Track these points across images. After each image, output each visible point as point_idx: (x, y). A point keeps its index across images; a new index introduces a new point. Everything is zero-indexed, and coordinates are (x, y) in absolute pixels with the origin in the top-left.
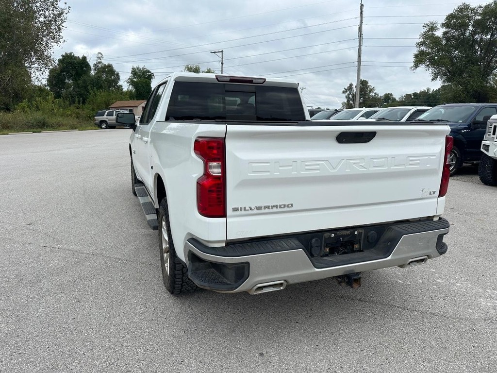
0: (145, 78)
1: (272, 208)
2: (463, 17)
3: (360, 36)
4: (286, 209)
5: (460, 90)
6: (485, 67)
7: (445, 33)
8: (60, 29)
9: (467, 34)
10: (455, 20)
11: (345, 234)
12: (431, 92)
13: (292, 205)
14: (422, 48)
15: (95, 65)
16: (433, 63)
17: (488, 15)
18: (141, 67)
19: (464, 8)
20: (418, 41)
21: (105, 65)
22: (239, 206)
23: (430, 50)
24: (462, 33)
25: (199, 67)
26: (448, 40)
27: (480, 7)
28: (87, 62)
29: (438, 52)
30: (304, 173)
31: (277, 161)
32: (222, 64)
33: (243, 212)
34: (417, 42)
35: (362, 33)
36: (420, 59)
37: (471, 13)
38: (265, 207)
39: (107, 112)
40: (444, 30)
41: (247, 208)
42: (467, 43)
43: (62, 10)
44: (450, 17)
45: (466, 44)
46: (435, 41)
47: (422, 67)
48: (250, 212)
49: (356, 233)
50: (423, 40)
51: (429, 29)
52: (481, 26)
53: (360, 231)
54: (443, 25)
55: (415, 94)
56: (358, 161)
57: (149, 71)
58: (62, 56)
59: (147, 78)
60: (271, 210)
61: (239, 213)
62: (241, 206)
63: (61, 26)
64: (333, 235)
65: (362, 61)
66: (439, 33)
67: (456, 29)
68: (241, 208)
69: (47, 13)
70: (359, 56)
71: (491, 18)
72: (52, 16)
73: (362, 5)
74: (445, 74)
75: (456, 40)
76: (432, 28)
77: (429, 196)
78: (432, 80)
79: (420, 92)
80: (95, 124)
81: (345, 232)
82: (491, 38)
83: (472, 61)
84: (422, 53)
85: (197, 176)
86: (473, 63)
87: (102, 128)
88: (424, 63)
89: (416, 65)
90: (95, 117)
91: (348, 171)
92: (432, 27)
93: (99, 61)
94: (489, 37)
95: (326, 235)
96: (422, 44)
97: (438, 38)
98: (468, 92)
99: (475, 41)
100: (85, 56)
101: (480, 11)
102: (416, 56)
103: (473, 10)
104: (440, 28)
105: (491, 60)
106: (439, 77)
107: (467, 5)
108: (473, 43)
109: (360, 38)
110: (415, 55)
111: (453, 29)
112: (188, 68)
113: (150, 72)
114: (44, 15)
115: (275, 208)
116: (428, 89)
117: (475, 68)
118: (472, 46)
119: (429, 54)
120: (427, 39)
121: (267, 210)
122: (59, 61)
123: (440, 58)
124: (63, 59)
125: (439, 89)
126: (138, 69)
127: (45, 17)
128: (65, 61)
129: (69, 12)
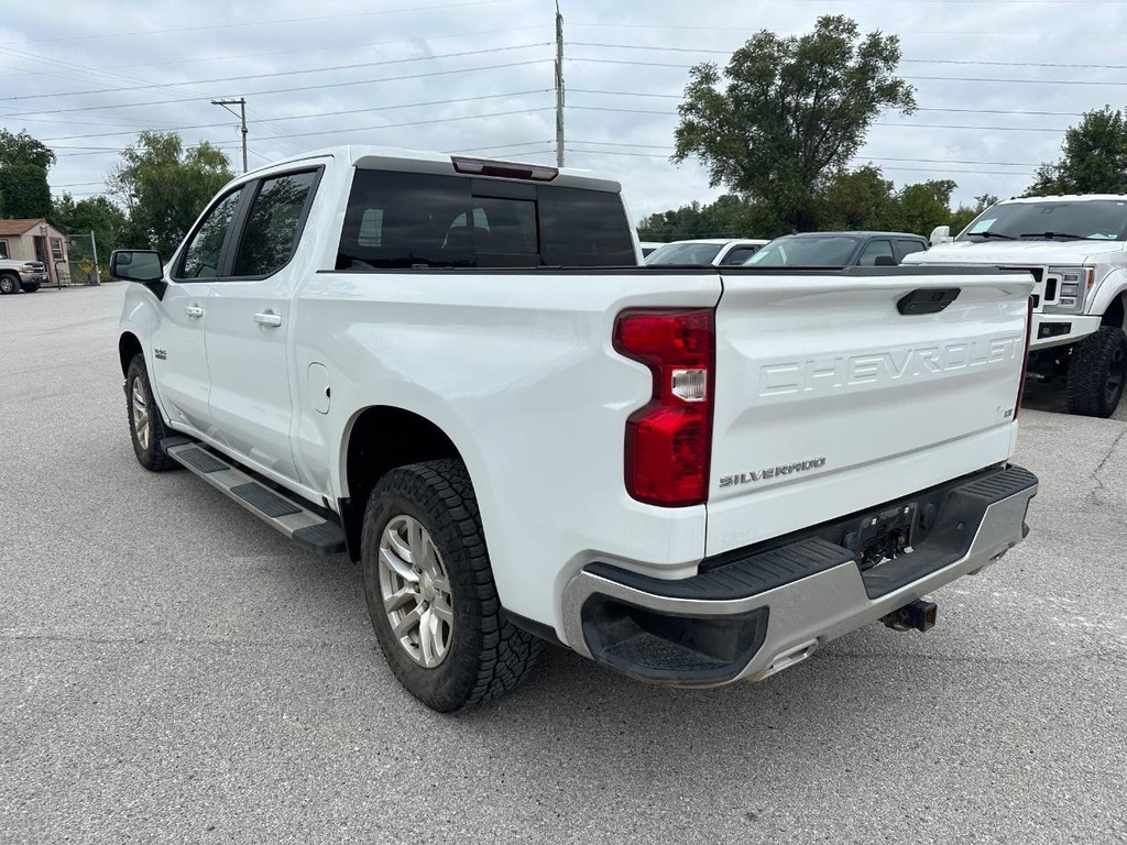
0: (27, 161)
1: (790, 472)
2: (764, 58)
3: (560, 85)
4: (813, 471)
5: (766, 207)
6: (807, 160)
7: (733, 89)
9: (772, 93)
10: (749, 64)
12: (700, 211)
13: (823, 461)
14: (690, 117)
16: (715, 149)
17: (809, 58)
19: (764, 40)
20: (683, 102)
22: (733, 473)
23: (706, 123)
24: (763, 90)
25: (176, 138)
26: (738, 101)
27: (793, 40)
29: (721, 127)
30: (852, 385)
31: (810, 361)
32: (245, 132)
33: (739, 487)
34: (682, 104)
35: (563, 77)
36: (688, 139)
37: (779, 51)
38: (779, 471)
40: (730, 81)
41: (747, 476)
42: (774, 112)
44: (741, 56)
45: (769, 113)
46: (714, 102)
47: (693, 157)
48: (752, 485)
49: (907, 510)
50: (690, 100)
51: (702, 77)
52: (797, 79)
53: (911, 505)
54: (729, 72)
55: (670, 214)
57: (37, 144)
59: (34, 161)
60: (787, 478)
61: (732, 489)
62: (737, 473)
64: (874, 522)
65: (565, 139)
66: (721, 87)
67: (752, 83)
68: (737, 478)
70: (560, 130)
71: (812, 64)
73: (559, 17)
74: (734, 172)
75: (752, 103)
76: (708, 77)
77: (1003, 420)
78: (712, 184)
79: (680, 211)
82: (815, 104)
83: (785, 148)
84: (690, 127)
85: (625, 408)
86: (786, 152)
88: (697, 149)
89: (681, 155)
92: (707, 74)
94: (811, 101)
96: (691, 108)
97: (718, 96)
98: (780, 211)
99: (786, 109)
101: (793, 48)
102: (680, 133)
103: (780, 44)
104: (722, 76)
105: (817, 147)
106: (723, 178)
107: (769, 35)
108: (782, 111)
109: (560, 89)
110: (677, 132)
111: (746, 81)
112: (148, 139)
113: (42, 147)
115: (794, 472)
116: (695, 204)
117: (790, 162)
118: (782, 119)
119: (704, 130)
120: (699, 98)
121: (781, 478)
123: (727, 140)
125: (715, 204)
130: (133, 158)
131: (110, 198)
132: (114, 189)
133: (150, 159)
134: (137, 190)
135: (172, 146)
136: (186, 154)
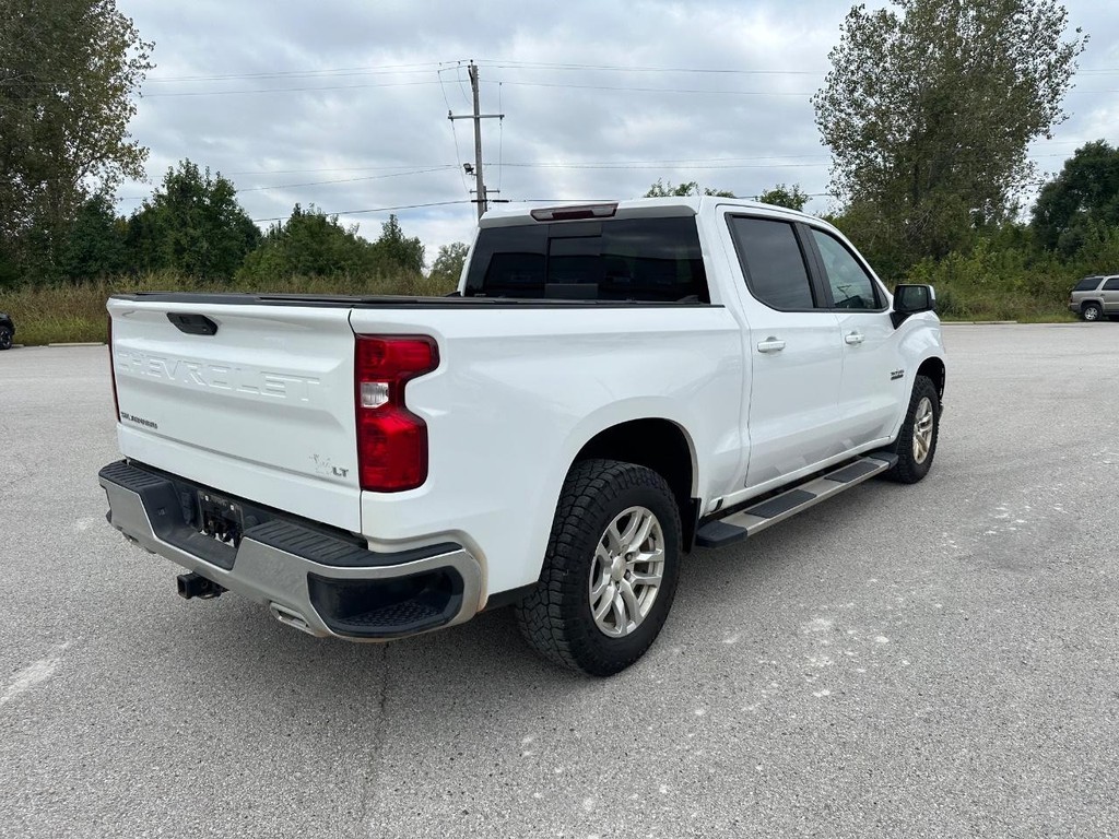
8: (1057, 93)
11: (221, 503)
31: (132, 352)
39: (1106, 279)
43: (1069, 47)
49: (232, 507)
53: (237, 506)
58: (1078, 152)
63: (1062, 87)
64: (207, 499)
80: (1070, 309)
81: (219, 499)
87: (1084, 319)
90: (1073, 293)
95: (200, 494)
122: (1069, 165)
124: (1077, 158)
128: (1083, 161)
129: (1083, 49)
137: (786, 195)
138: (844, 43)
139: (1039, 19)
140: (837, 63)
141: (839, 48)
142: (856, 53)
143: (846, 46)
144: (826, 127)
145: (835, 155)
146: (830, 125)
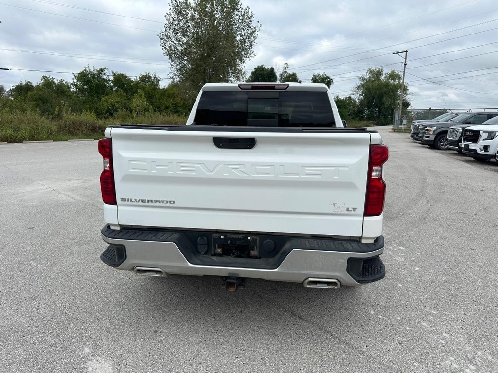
4: (168, 205)
8: (251, 45)
11: (237, 237)
13: (174, 202)
15: (281, 75)
18: (321, 74)
21: (290, 74)
22: (126, 197)
25: (382, 70)
28: (274, 73)
30: (179, 173)
31: (153, 161)
32: (405, 65)
33: (130, 203)
38: (149, 201)
41: (133, 200)
43: (255, 28)
48: (136, 203)
49: (249, 238)
53: (254, 237)
56: (238, 166)
57: (328, 78)
58: (255, 69)
60: (154, 204)
61: (126, 203)
62: (128, 198)
63: (253, 43)
64: (222, 237)
68: (128, 199)
69: (243, 33)
72: (246, 34)
77: (346, 212)
81: (236, 235)
91: (226, 175)
93: (285, 70)
95: (215, 235)
100: (273, 67)
112: (370, 71)
113: (330, 78)
114: (241, 34)
115: (158, 203)
121: (150, 204)
122: (253, 73)
124: (255, 71)
126: (318, 76)
127: (241, 36)
128: (257, 73)
129: (260, 30)
130: (363, 80)
131: (353, 96)
132: (354, 93)
133: (369, 80)
134: (362, 93)
135: (379, 73)
136: (384, 76)
137: (151, 77)
138: (171, 11)
139: (244, 15)
140: (169, 20)
141: (169, 13)
142: (176, 17)
143: (172, 13)
144: (166, 48)
145: (170, 62)
146: (167, 47)
